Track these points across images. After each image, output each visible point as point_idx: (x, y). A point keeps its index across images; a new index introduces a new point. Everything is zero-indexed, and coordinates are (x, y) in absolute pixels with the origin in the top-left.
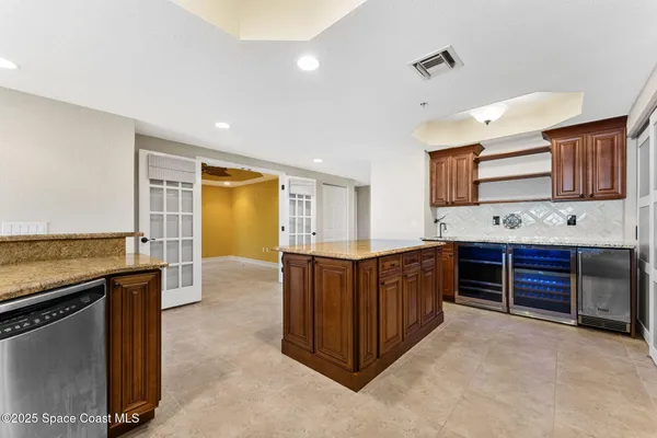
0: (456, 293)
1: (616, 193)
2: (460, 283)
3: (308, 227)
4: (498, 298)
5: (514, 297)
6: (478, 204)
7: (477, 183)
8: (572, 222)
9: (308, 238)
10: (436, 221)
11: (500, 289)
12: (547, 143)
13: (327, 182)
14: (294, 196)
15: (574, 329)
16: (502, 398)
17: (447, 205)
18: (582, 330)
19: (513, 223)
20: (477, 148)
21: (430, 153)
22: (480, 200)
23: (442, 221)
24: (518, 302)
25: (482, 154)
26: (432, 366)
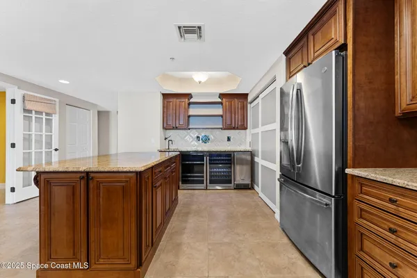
0: (180, 183)
1: (244, 127)
2: (182, 177)
3: (49, 144)
4: (202, 182)
5: (210, 180)
6: (189, 129)
7: (189, 116)
8: (229, 139)
9: (49, 154)
10: (166, 139)
11: (203, 177)
12: (220, 100)
13: (71, 103)
14: (30, 111)
15: (233, 191)
16: (226, 240)
17: (173, 128)
18: (236, 191)
19: (206, 140)
20: (189, 96)
21: (164, 95)
22: (190, 127)
23: (169, 139)
24: (211, 182)
25: (191, 100)
26: (185, 236)
